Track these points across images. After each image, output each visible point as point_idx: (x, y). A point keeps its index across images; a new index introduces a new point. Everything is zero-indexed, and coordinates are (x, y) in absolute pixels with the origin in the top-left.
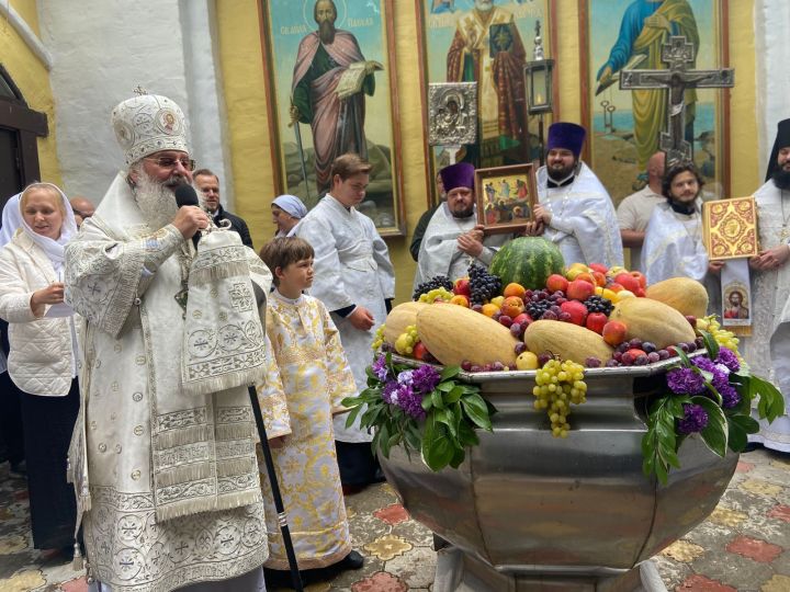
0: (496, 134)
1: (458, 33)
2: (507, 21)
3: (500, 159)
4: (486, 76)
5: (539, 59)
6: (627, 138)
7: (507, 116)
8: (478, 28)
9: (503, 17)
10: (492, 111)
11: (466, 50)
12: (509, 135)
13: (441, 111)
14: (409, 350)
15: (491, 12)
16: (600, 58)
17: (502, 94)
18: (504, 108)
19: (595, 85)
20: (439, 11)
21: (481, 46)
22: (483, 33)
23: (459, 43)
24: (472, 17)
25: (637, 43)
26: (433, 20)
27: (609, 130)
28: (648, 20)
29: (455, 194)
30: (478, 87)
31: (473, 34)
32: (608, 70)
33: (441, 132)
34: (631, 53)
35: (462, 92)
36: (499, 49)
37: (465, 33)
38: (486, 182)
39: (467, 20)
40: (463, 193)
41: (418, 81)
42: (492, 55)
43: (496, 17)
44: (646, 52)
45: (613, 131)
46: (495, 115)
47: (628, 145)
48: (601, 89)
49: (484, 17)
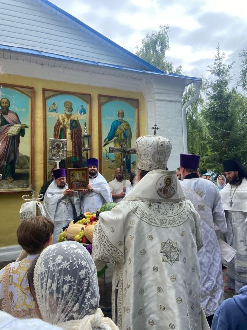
0: (71, 156)
1: (58, 120)
2: (76, 119)
3: (72, 165)
4: (68, 136)
5: (86, 134)
6: (113, 161)
7: (75, 150)
8: (66, 120)
9: (74, 118)
10: (70, 148)
11: (61, 126)
12: (76, 157)
13: (53, 148)
14: (81, 240)
15: (71, 115)
16: (105, 136)
17: (74, 143)
18: (74, 147)
19: (103, 144)
20: (51, 111)
21: (67, 126)
22: (67, 122)
23: (59, 123)
24: (64, 116)
25: (115, 133)
26: (49, 114)
27: (107, 158)
28: (118, 127)
29: (60, 179)
30: (67, 141)
31: (64, 121)
32: (107, 140)
33: (54, 155)
34: (114, 135)
35: (62, 142)
36: (73, 128)
37: (61, 121)
38: (71, 172)
39: (62, 116)
40: (63, 179)
41: (43, 134)
42: (70, 129)
43: (72, 117)
44: (118, 136)
45: (109, 159)
46: (71, 149)
47: (113, 164)
48: (105, 145)
49: (68, 116)
